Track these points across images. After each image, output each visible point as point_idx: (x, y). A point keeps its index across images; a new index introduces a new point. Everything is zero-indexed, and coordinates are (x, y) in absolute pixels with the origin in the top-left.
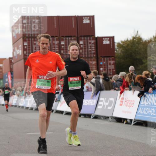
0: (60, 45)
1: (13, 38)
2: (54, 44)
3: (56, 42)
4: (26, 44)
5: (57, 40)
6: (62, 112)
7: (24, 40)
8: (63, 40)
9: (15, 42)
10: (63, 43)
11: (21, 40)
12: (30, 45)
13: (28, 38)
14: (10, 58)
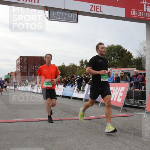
0: (34, 67)
1: (17, 64)
2: (32, 67)
3: (33, 66)
4: (21, 67)
7: (21, 65)
8: (36, 65)
9: (17, 66)
10: (36, 66)
11: (20, 65)
12: (23, 67)
13: (23, 64)
14: (15, 72)
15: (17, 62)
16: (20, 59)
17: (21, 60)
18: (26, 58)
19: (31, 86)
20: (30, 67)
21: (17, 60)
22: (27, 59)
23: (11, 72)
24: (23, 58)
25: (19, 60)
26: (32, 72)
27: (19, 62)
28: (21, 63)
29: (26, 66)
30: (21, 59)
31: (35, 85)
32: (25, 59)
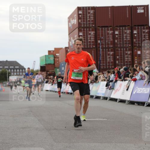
0: (114, 34)
1: (69, 28)
2: (108, 34)
3: (111, 32)
4: (81, 34)
5: (111, 30)
6: (115, 100)
7: (80, 31)
8: (117, 30)
9: (70, 32)
10: (117, 33)
11: (77, 30)
12: (85, 36)
13: (84, 28)
14: (66, 48)
15: (69, 22)
16: (76, 16)
17: (79, 18)
18: (92, 12)
19: (105, 83)
20: (102, 35)
21: (69, 18)
22: (95, 14)
23: (55, 49)
24: (83, 12)
25: (73, 18)
26: (109, 48)
27: (75, 21)
28: (79, 24)
29: (92, 33)
30: (79, 14)
31: (116, 81)
32: (88, 15)
